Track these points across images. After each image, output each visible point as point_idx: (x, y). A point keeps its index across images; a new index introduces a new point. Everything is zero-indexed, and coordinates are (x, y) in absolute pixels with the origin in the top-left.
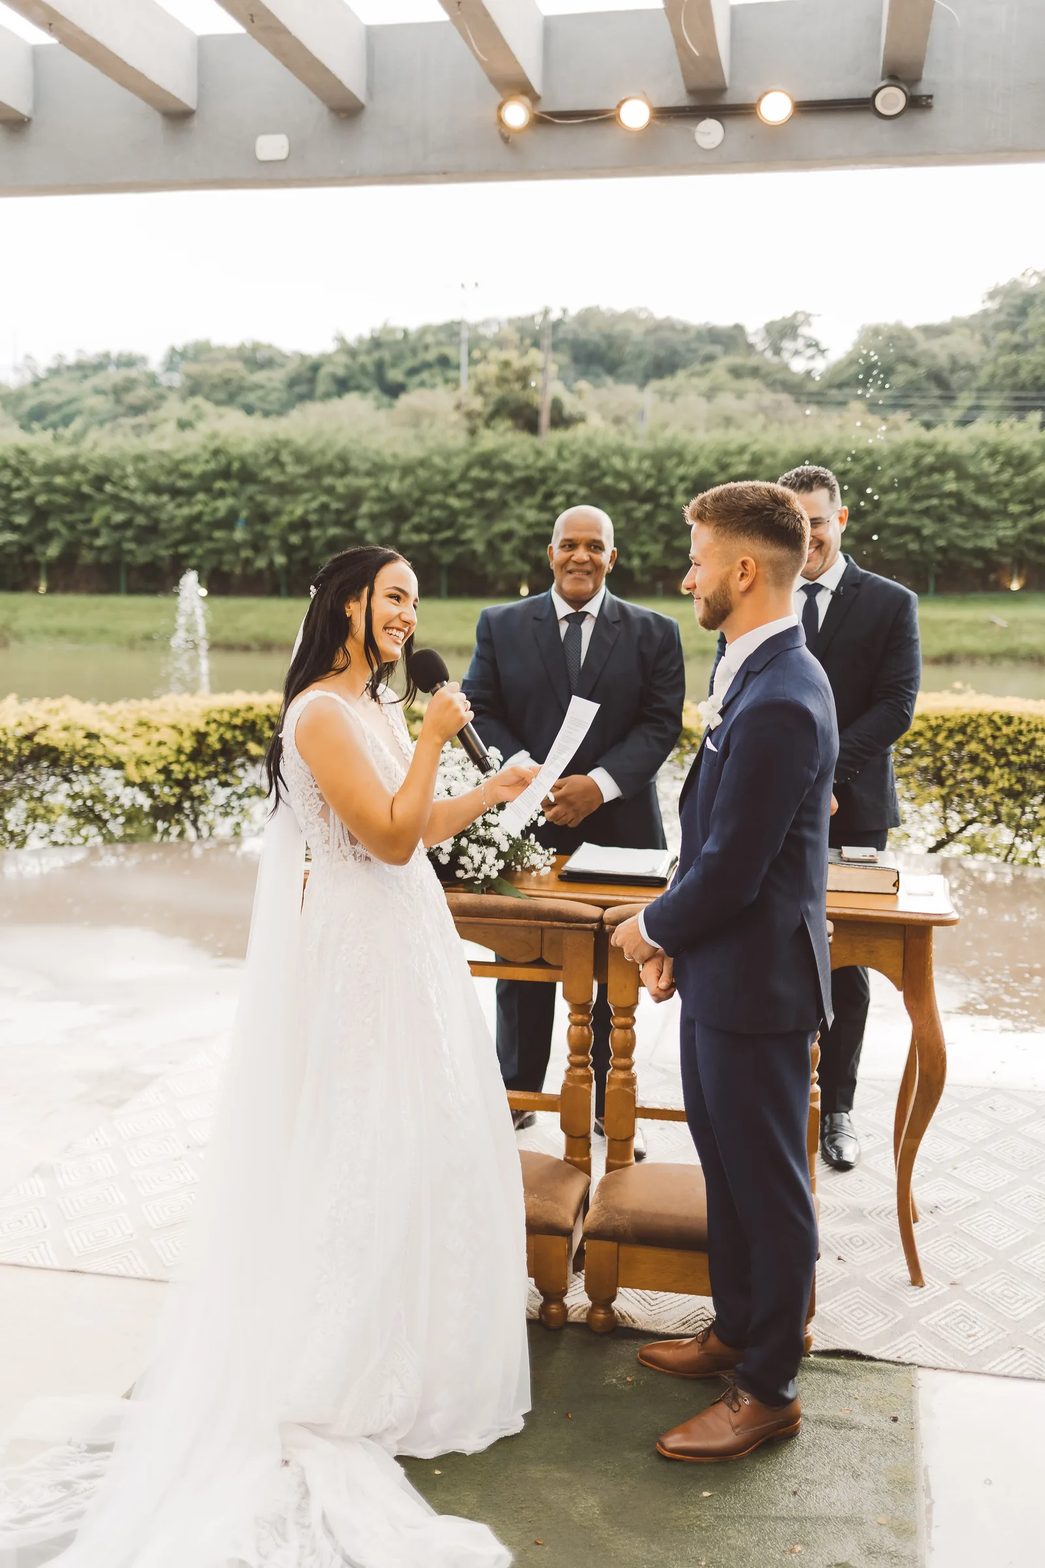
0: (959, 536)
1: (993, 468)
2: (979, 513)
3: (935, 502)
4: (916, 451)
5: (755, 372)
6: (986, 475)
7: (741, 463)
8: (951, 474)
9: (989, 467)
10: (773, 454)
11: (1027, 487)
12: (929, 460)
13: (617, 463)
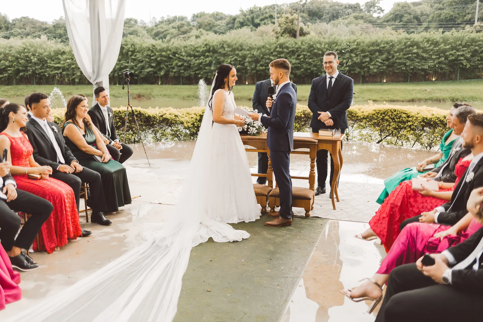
0: (417, 65)
1: (428, 46)
2: (423, 58)
3: (410, 55)
4: (405, 41)
5: (362, 18)
6: (426, 47)
7: (354, 45)
8: (415, 47)
9: (426, 45)
10: (363, 43)
11: (438, 51)
12: (409, 43)
13: (318, 45)
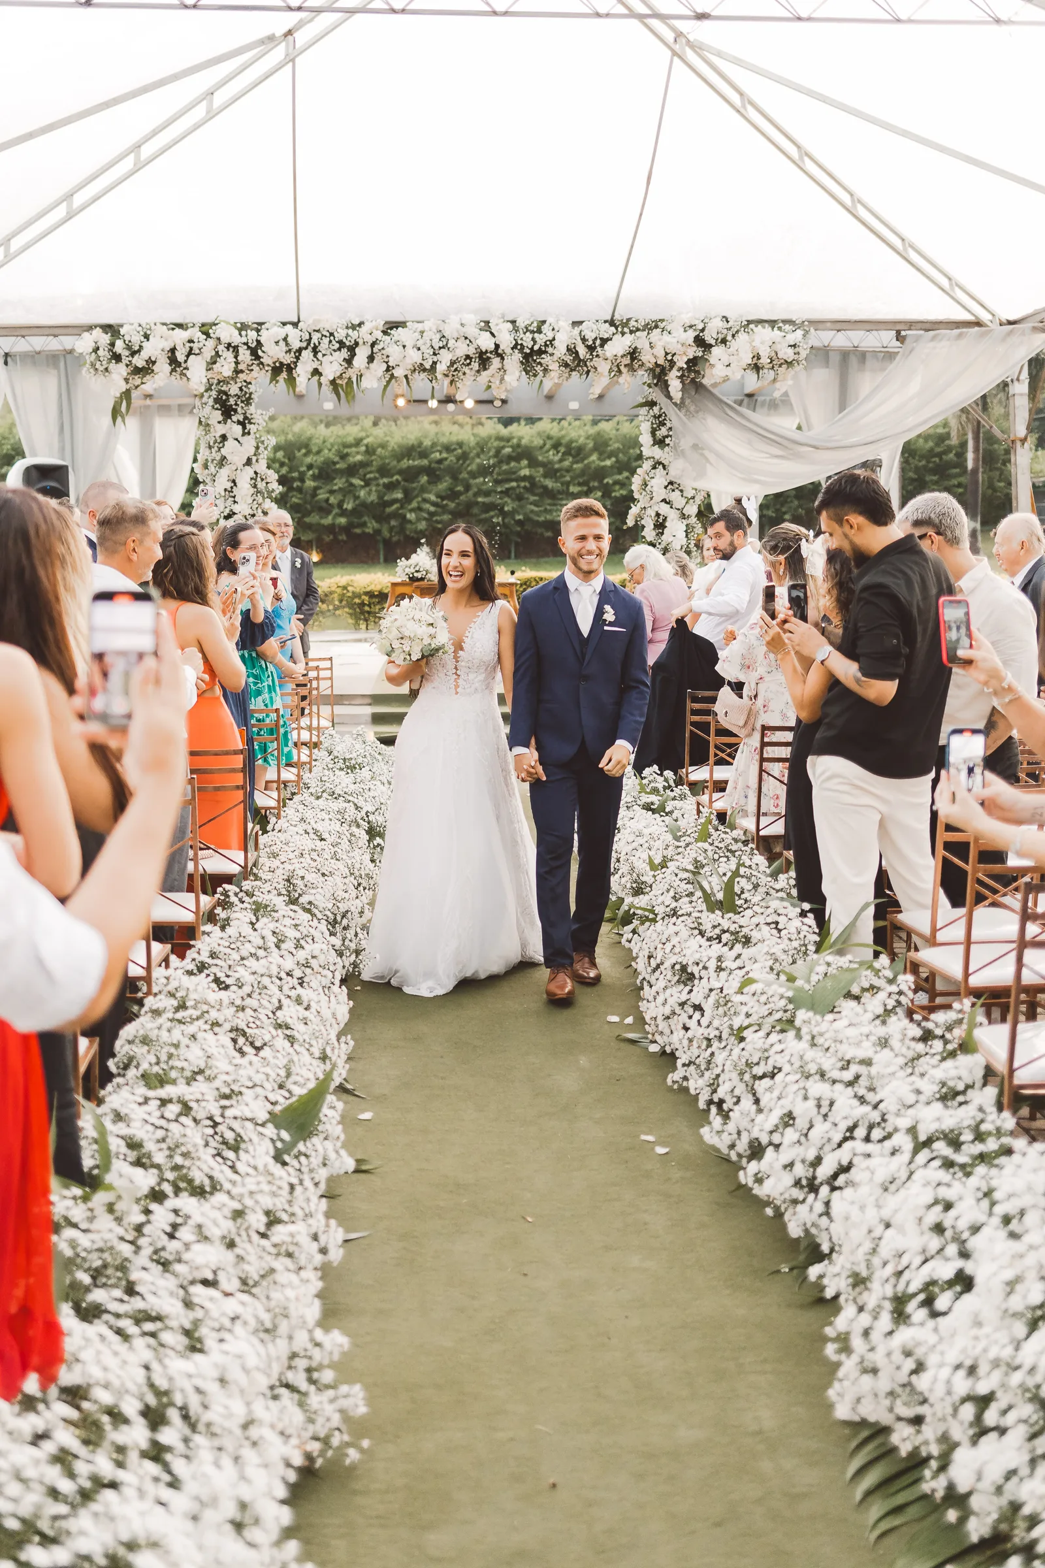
0: (532, 511)
1: (557, 458)
2: (548, 493)
3: (514, 484)
4: (496, 444)
6: (551, 462)
7: (358, 453)
8: (525, 462)
9: (553, 456)
10: (383, 446)
11: (583, 472)
12: (508, 450)
